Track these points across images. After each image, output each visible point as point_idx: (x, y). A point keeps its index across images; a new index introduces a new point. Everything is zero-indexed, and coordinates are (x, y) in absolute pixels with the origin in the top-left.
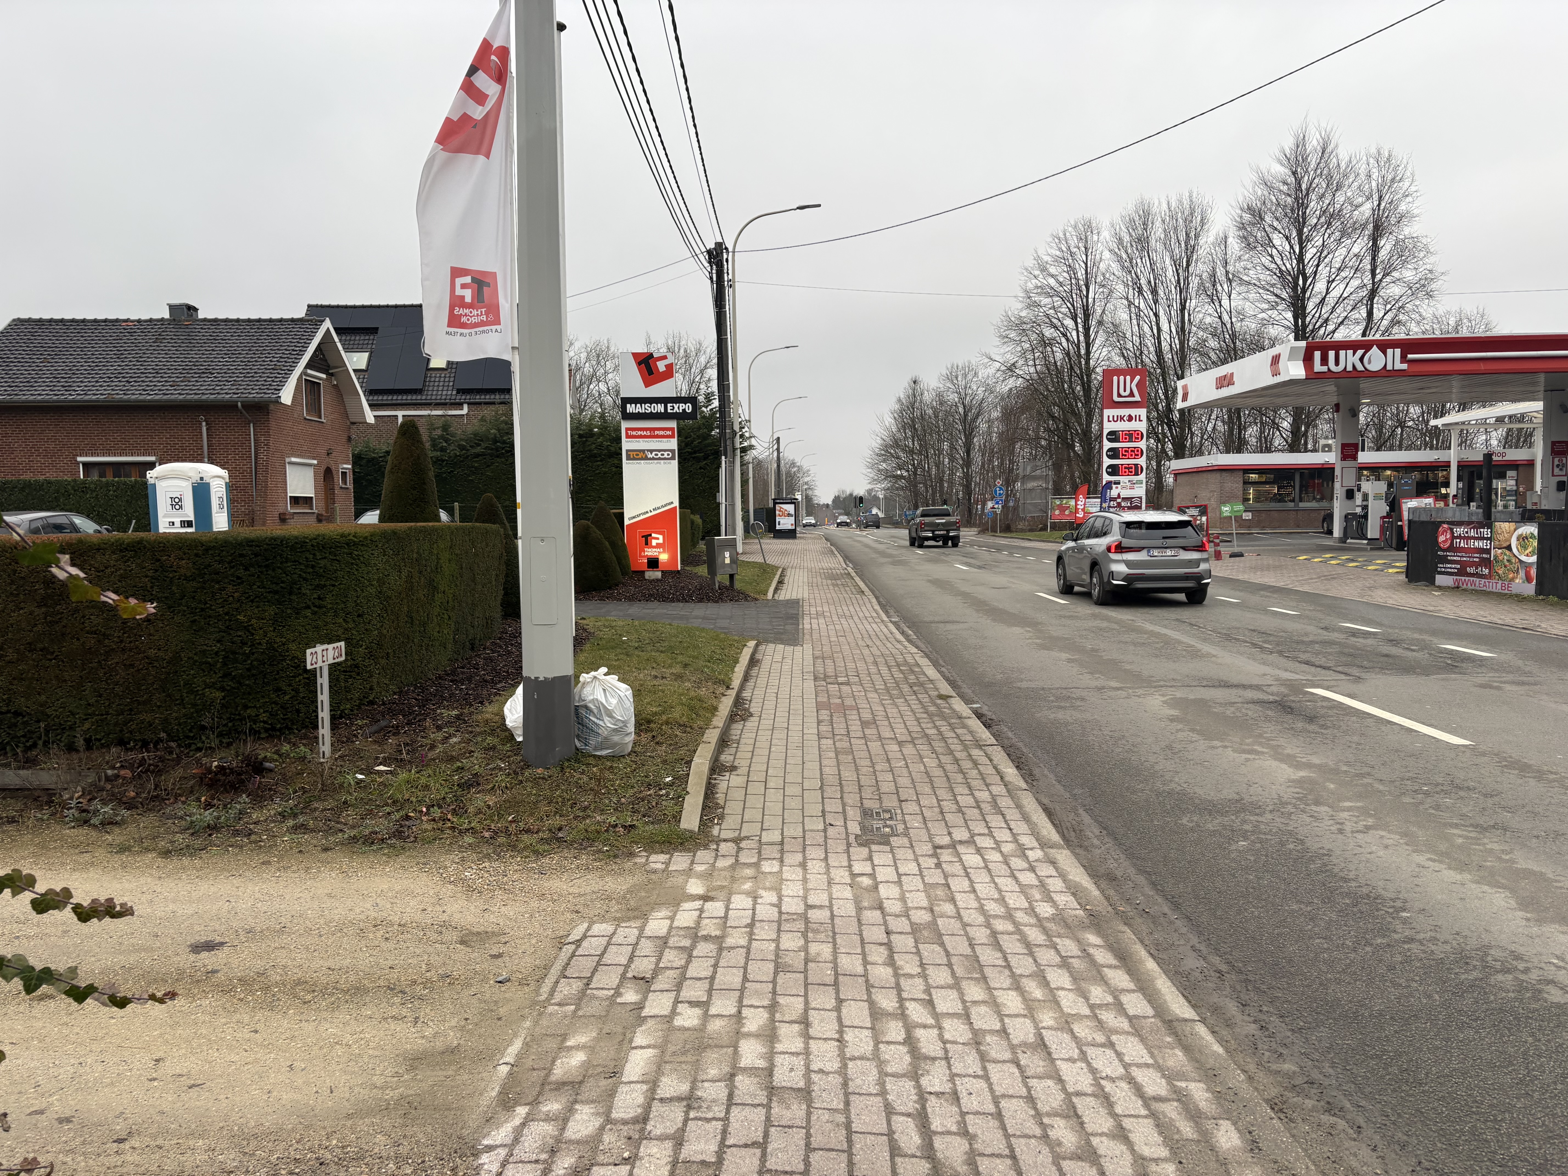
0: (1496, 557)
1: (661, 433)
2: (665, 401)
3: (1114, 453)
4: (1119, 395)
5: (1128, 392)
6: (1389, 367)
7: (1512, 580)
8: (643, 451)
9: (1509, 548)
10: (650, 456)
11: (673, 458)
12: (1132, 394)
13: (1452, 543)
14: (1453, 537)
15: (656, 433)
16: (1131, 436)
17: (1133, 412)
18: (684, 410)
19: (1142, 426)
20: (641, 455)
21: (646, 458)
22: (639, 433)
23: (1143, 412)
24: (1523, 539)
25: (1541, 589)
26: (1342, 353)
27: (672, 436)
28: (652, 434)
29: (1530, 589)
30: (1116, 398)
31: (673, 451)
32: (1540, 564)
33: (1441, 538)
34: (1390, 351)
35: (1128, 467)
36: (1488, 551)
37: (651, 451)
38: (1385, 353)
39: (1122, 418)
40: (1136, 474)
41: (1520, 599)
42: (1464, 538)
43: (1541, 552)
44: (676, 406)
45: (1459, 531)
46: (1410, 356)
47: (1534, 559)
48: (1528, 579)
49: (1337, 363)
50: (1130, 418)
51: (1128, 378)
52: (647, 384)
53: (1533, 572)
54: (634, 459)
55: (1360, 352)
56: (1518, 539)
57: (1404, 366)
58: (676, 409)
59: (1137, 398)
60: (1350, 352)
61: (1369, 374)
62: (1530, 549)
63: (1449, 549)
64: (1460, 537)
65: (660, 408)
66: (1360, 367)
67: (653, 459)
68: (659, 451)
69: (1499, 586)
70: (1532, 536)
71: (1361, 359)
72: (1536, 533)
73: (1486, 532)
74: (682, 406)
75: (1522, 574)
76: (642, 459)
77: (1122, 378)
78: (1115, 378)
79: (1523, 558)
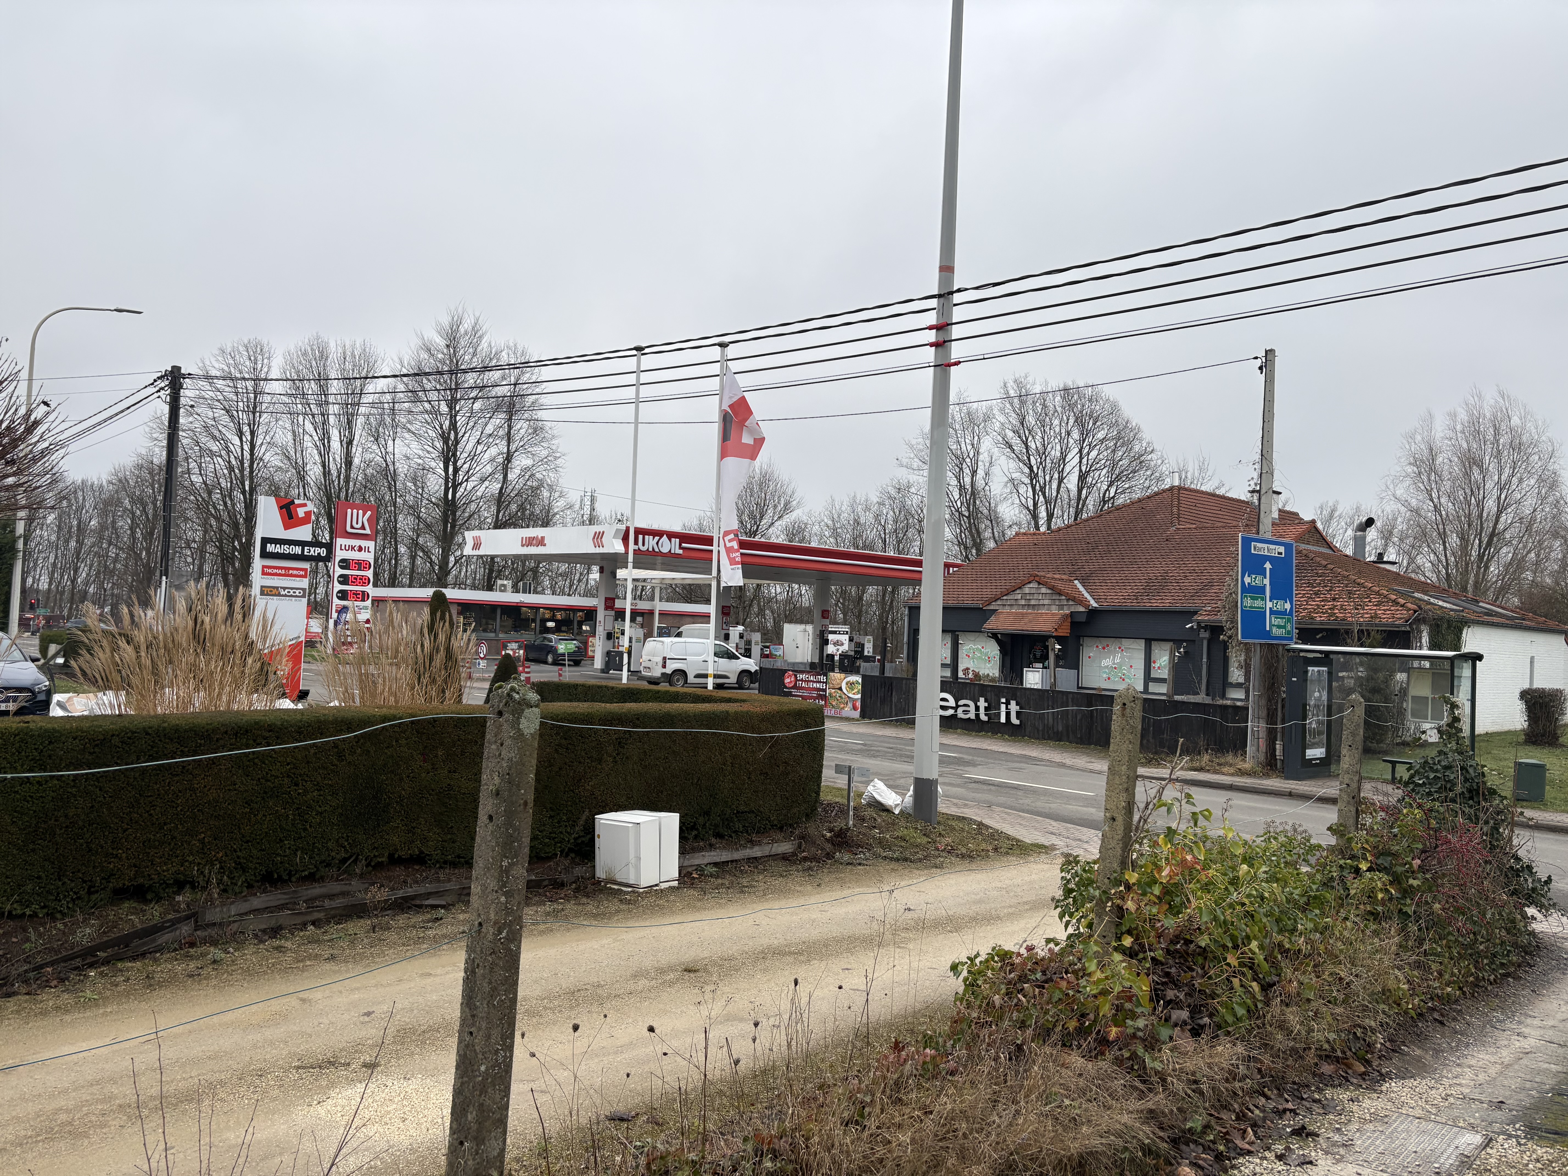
0: (830, 694)
1: (295, 572)
2: (302, 544)
3: (344, 580)
4: (352, 527)
5: (360, 525)
6: (673, 552)
7: (843, 708)
8: (277, 588)
9: (840, 689)
10: (283, 593)
11: (303, 596)
12: (363, 528)
13: (796, 684)
14: (796, 680)
15: (291, 572)
16: (361, 565)
17: (364, 543)
18: (319, 554)
19: (370, 557)
20: (274, 591)
21: (279, 595)
22: (275, 571)
23: (371, 544)
24: (851, 685)
25: (863, 715)
26: (647, 537)
27: (305, 576)
28: (287, 573)
29: (856, 714)
30: (349, 529)
31: (304, 590)
32: (863, 699)
33: (787, 681)
34: (673, 540)
35: (356, 593)
36: (825, 690)
37: (284, 589)
38: (670, 541)
39: (353, 548)
40: (363, 600)
41: (848, 719)
42: (805, 681)
43: (864, 693)
44: (312, 550)
45: (800, 676)
46: (683, 545)
47: (859, 696)
48: (855, 708)
49: (643, 545)
50: (360, 549)
51: (361, 512)
52: (287, 527)
53: (858, 704)
54: (267, 595)
55: (657, 538)
56: (847, 684)
57: (681, 552)
58: (312, 552)
59: (368, 531)
60: (651, 537)
61: (660, 554)
62: (856, 690)
63: (795, 687)
64: (802, 680)
65: (298, 550)
66: (657, 550)
67: (286, 596)
68: (292, 589)
69: (833, 712)
70: (857, 682)
71: (657, 543)
72: (860, 681)
73: (822, 678)
74: (318, 550)
75: (850, 705)
76: (275, 595)
77: (355, 511)
78: (349, 511)
79: (850, 695)
